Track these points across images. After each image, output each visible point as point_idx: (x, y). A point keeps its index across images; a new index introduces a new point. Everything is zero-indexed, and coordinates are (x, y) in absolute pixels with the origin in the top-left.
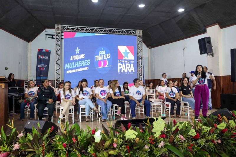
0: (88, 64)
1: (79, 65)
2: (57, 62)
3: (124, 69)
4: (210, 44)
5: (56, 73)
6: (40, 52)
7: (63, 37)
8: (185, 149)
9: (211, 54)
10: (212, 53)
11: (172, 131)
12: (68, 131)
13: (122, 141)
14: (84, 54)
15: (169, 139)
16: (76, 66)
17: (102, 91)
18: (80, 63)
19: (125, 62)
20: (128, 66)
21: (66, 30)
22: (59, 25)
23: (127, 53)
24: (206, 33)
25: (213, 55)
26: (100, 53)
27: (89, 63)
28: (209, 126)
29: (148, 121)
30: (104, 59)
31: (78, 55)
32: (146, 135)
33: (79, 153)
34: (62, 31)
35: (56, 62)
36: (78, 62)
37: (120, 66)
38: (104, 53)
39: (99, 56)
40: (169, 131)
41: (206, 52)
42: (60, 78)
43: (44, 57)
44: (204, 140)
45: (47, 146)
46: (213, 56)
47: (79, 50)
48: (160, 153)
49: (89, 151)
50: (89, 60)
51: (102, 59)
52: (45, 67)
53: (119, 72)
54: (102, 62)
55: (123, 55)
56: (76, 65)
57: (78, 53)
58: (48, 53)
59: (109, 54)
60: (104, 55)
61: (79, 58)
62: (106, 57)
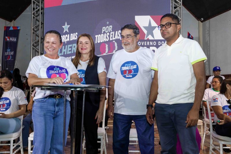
1: (68, 51)
6: (7, 31)
14: (77, 33)
16: (63, 52)
18: (70, 48)
19: (148, 44)
30: (111, 39)
31: (66, 35)
36: (66, 46)
38: (111, 29)
39: (102, 35)
43: (11, 39)
47: (69, 26)
51: (107, 40)
52: (11, 54)
56: (63, 50)
57: (66, 31)
59: (120, 31)
60: (110, 33)
61: (69, 40)
62: (114, 37)
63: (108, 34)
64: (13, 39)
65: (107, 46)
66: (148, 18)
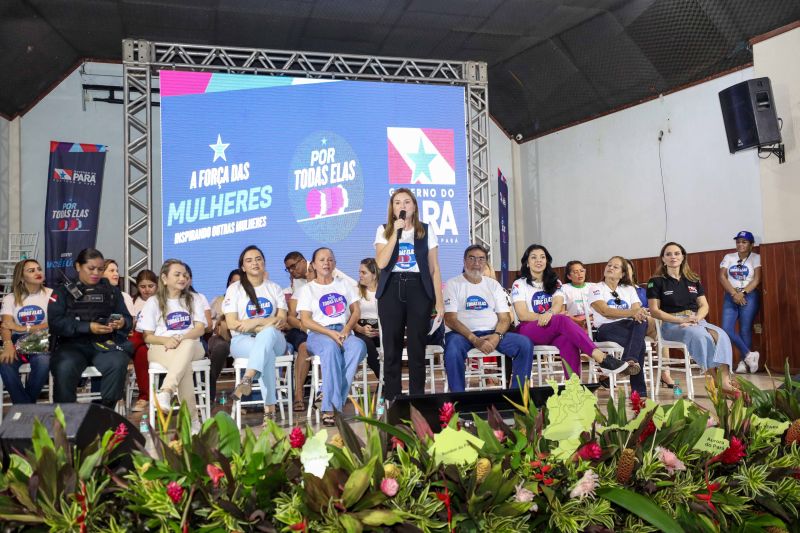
0: (264, 205)
1: (226, 208)
2: (135, 197)
4: (767, 106)
5: (131, 242)
6: (60, 154)
7: (156, 98)
8: (683, 506)
9: (773, 151)
10: (776, 146)
11: (627, 432)
12: (186, 442)
13: (419, 473)
14: (247, 164)
15: (615, 466)
16: (212, 212)
17: (325, 298)
18: (231, 199)
20: (431, 211)
21: (171, 61)
22: (141, 43)
23: (423, 159)
24: (752, 65)
25: (781, 154)
26: (316, 156)
27: (269, 198)
28: (782, 416)
29: (525, 396)
30: (333, 181)
31: (221, 168)
32: (517, 450)
33: (235, 527)
34: (152, 67)
35: (128, 195)
36: (221, 196)
38: (332, 157)
39: (312, 170)
40: (614, 431)
41: (752, 142)
42: (145, 263)
44: (762, 472)
45: (98, 504)
46: (782, 158)
47: (227, 145)
48: (579, 523)
49: (280, 515)
50: (269, 188)
51: (324, 183)
52: (82, 215)
54: (323, 197)
55: (411, 164)
56: (214, 206)
57: (220, 158)
58: (93, 159)
59: (353, 163)
60: (329, 165)
61: (228, 181)
62: (341, 176)
63: (326, 168)
64: (86, 178)
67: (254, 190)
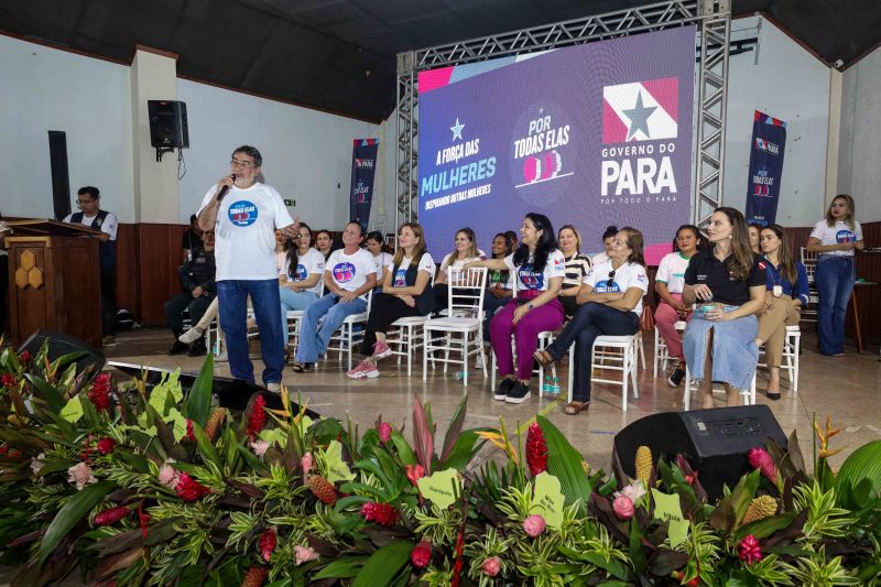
0: (489, 175)
1: (461, 179)
3: (630, 185)
6: (358, 148)
14: (477, 140)
16: (451, 183)
17: (339, 266)
18: (464, 171)
19: (634, 151)
20: (647, 169)
21: (426, 63)
22: (408, 54)
23: (641, 115)
26: (533, 126)
27: (493, 168)
30: (548, 147)
31: (458, 146)
34: (415, 71)
36: (458, 169)
37: (611, 171)
38: (548, 124)
39: (530, 139)
43: (365, 164)
47: (463, 126)
50: (494, 159)
51: (540, 150)
52: (365, 191)
53: (605, 198)
56: (452, 179)
57: (457, 137)
58: (373, 149)
59: (568, 127)
60: (545, 133)
61: (463, 157)
62: (555, 142)
63: (542, 135)
64: (367, 164)
65: (539, 162)
66: (637, 87)
67: (481, 162)
